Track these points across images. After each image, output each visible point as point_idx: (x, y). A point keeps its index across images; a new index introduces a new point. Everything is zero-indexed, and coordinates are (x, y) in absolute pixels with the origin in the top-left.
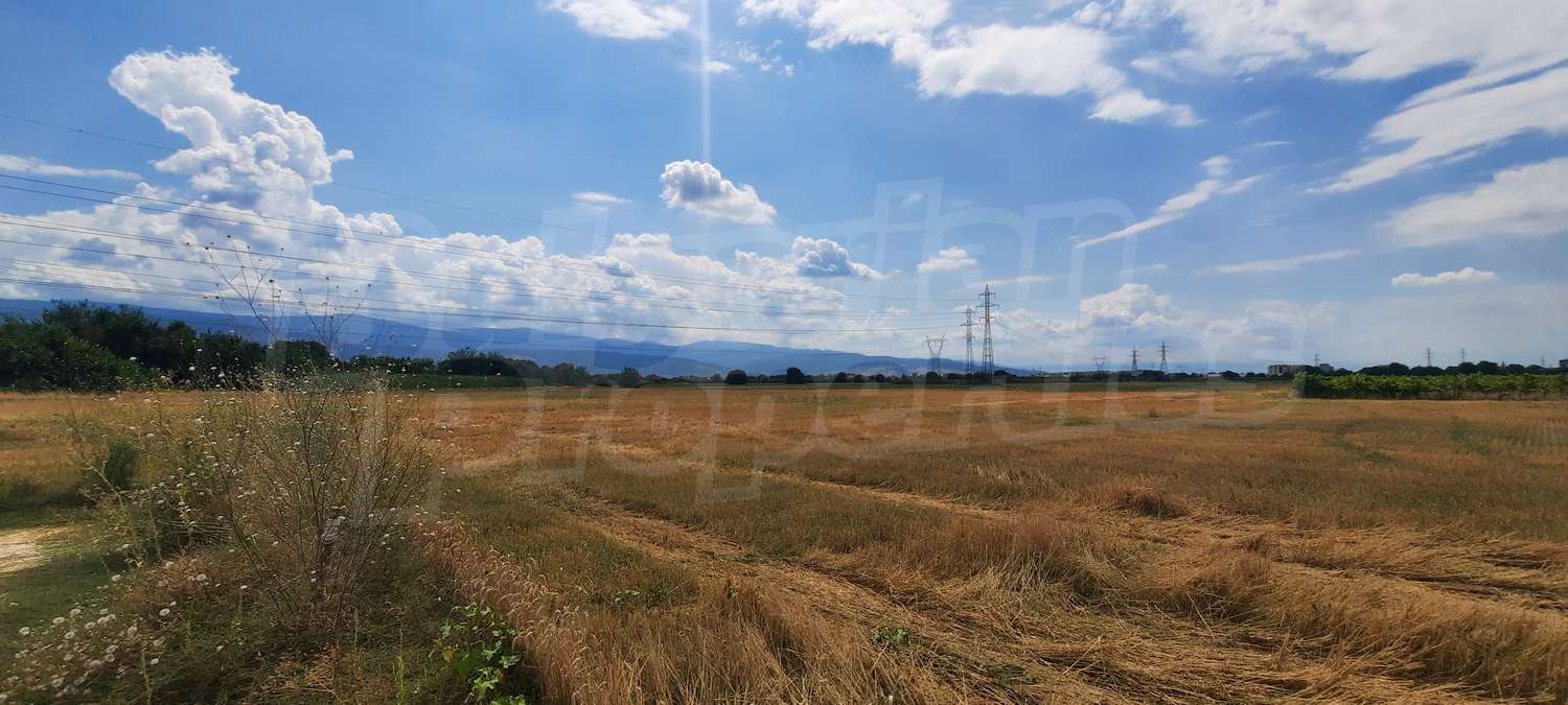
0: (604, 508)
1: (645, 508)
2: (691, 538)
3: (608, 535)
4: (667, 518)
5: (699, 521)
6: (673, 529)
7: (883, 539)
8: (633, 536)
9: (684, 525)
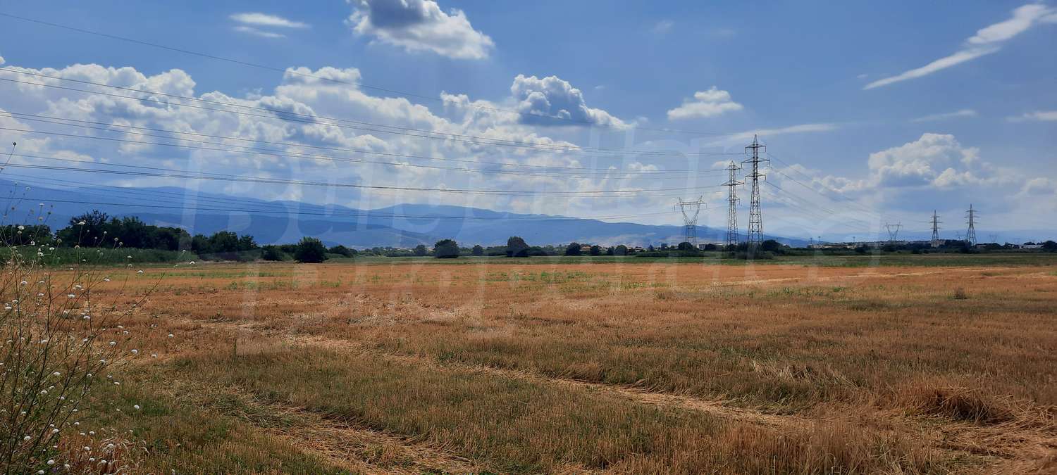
0: (297, 416)
1: (348, 417)
2: (410, 452)
3: (307, 452)
4: (378, 428)
5: (418, 431)
6: (388, 443)
7: (646, 451)
8: (338, 452)
9: (399, 436)
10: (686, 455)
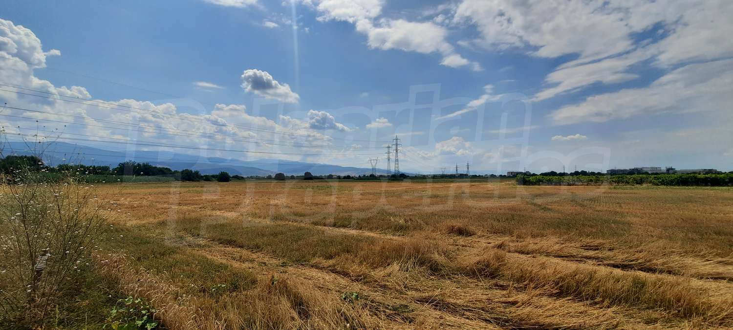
0: (208, 243)
1: (230, 243)
2: (254, 256)
3: (209, 257)
4: (241, 247)
5: (258, 247)
6: (245, 253)
7: (348, 252)
8: (223, 257)
9: (251, 250)
10: (363, 253)
